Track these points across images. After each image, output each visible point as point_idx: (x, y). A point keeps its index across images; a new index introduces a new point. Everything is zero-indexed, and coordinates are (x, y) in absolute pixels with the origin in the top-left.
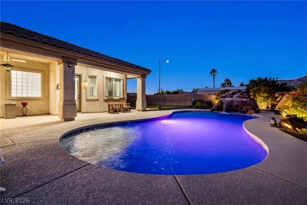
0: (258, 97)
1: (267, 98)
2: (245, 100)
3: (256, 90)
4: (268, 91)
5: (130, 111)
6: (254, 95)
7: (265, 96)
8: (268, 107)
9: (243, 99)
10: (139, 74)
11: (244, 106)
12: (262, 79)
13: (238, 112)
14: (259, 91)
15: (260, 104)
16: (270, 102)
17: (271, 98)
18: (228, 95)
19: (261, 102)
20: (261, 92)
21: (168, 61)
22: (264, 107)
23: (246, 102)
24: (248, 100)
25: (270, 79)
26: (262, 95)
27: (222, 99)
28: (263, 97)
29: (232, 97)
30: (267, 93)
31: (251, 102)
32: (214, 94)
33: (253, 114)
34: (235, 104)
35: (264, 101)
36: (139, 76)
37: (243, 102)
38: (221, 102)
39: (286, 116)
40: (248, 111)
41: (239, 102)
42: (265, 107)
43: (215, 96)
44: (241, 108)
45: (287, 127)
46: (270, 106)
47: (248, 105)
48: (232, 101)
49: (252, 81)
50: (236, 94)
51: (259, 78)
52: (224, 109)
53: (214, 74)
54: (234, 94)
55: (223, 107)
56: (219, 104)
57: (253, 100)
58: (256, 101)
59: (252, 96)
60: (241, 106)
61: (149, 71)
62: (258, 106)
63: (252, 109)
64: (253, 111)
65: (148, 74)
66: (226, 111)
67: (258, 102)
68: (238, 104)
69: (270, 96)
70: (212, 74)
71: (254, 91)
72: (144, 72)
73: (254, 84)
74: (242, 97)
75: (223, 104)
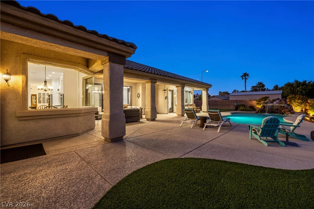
0: (294, 103)
1: (301, 103)
2: (283, 105)
3: (292, 97)
4: (302, 98)
5: (200, 112)
6: (290, 101)
7: (299, 102)
8: (302, 111)
9: (281, 105)
10: (205, 88)
11: (283, 109)
12: (300, 83)
13: (277, 113)
14: (294, 98)
15: (296, 108)
16: (304, 106)
17: (305, 104)
18: (269, 102)
19: (296, 106)
20: (296, 99)
21: (207, 71)
22: (298, 110)
23: (284, 107)
24: (286, 105)
25: (310, 82)
26: (297, 101)
27: (265, 104)
28: (298, 102)
29: (273, 103)
30: (301, 100)
31: (288, 106)
32: (254, 100)
33: (289, 115)
34: (275, 108)
35: (299, 106)
36: (205, 89)
37: (281, 106)
38: (264, 107)
39: (312, 116)
40: (285, 113)
41: (278, 107)
42: (300, 110)
43: (255, 101)
44: (280, 111)
45: (307, 119)
46: (304, 110)
47: (285, 108)
48: (273, 106)
49: (289, 85)
50: (275, 101)
51: (297, 82)
52: (267, 111)
53: (245, 78)
54: (274, 101)
55: (265, 110)
56: (262, 108)
57: (289, 105)
58: (292, 106)
59: (289, 102)
60: (280, 109)
61: (210, 86)
62: (293, 109)
63: (288, 111)
64: (289, 112)
65: (210, 88)
66: (268, 113)
67: (293, 107)
68: (278, 108)
69: (304, 102)
70: (243, 77)
71: (290, 98)
72: (207, 86)
73: (291, 88)
74: (281, 104)
75: (266, 108)
